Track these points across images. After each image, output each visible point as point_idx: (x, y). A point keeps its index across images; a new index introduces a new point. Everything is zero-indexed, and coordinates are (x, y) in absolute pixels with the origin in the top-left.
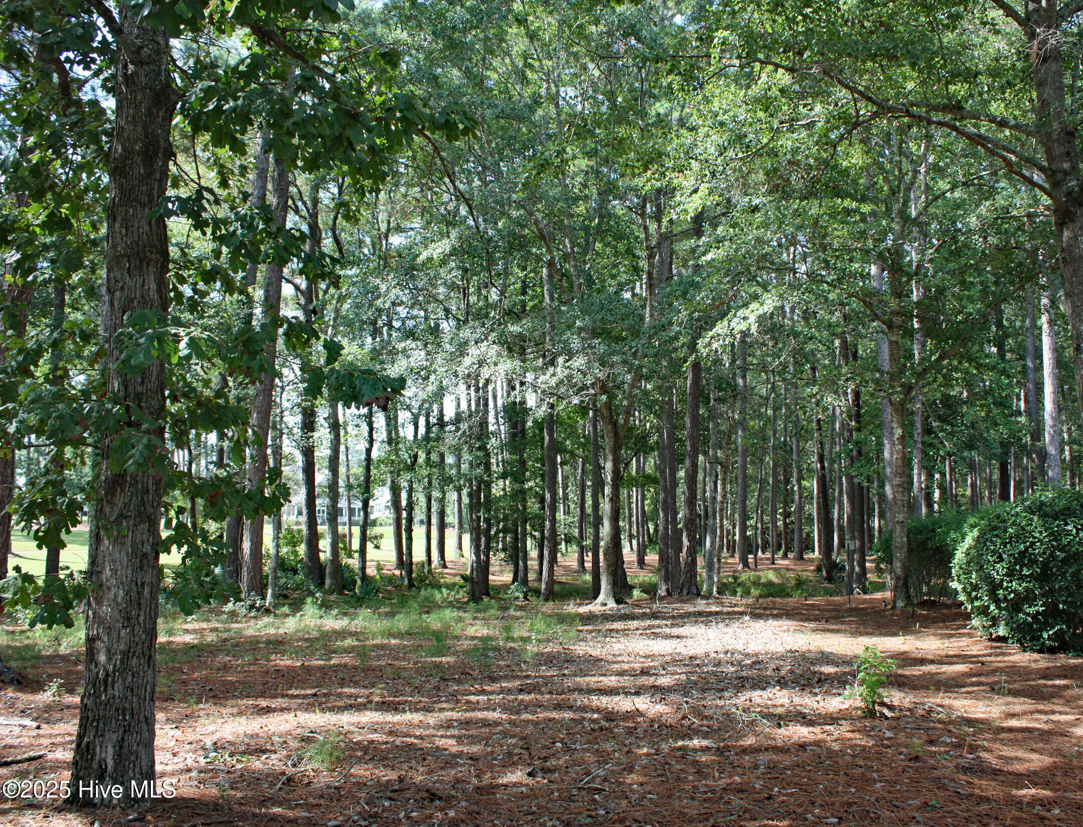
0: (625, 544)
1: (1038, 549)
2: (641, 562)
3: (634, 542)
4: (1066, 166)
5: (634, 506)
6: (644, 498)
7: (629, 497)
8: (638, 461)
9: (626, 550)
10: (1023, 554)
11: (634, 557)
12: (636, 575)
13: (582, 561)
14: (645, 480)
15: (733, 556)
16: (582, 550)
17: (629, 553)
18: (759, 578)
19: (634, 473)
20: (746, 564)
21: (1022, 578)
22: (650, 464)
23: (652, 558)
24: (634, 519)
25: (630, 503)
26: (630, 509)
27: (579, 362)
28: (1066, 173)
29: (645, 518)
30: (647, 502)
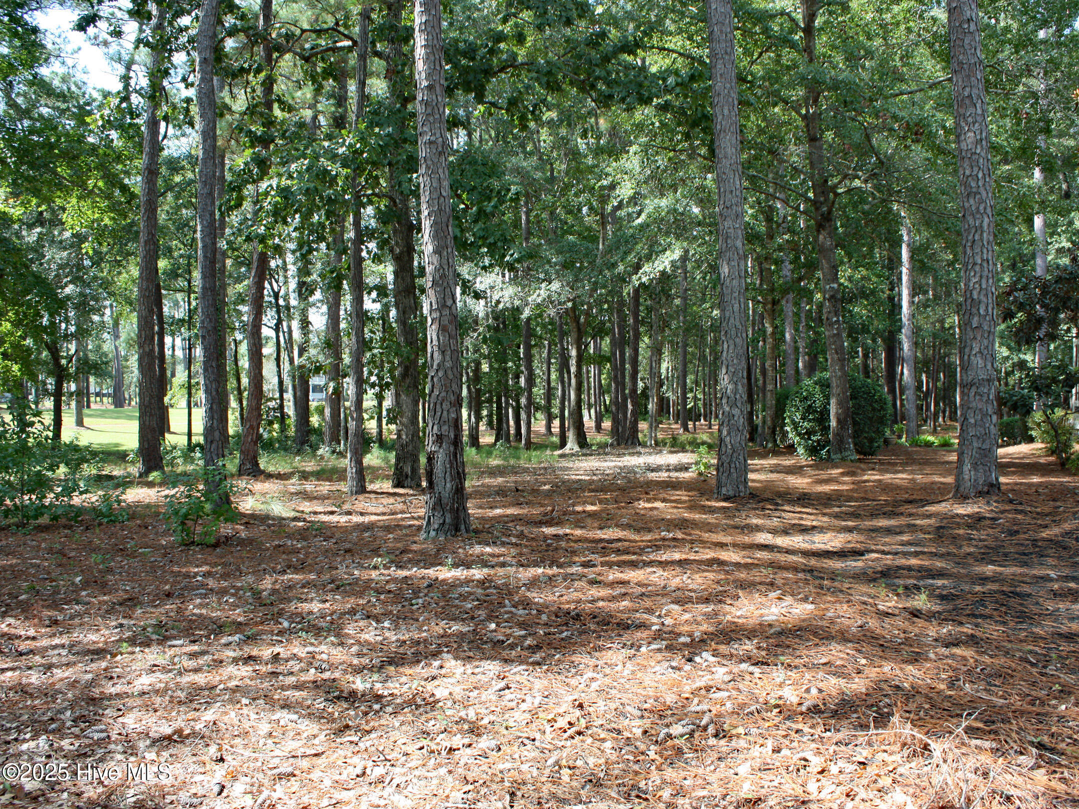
0: (585, 412)
1: (818, 404)
2: (598, 428)
3: (593, 411)
4: (822, 199)
5: (592, 380)
6: (600, 374)
7: (588, 372)
8: (595, 342)
9: (586, 418)
10: (810, 406)
11: (593, 424)
12: (593, 436)
13: (549, 427)
14: (600, 360)
15: (676, 423)
16: (550, 418)
17: (589, 421)
18: (695, 439)
19: (592, 351)
20: (686, 429)
21: (810, 421)
22: (606, 344)
23: (607, 424)
24: (592, 392)
25: (588, 378)
26: (589, 383)
27: (555, 286)
28: (821, 203)
29: (602, 391)
30: (603, 377)
